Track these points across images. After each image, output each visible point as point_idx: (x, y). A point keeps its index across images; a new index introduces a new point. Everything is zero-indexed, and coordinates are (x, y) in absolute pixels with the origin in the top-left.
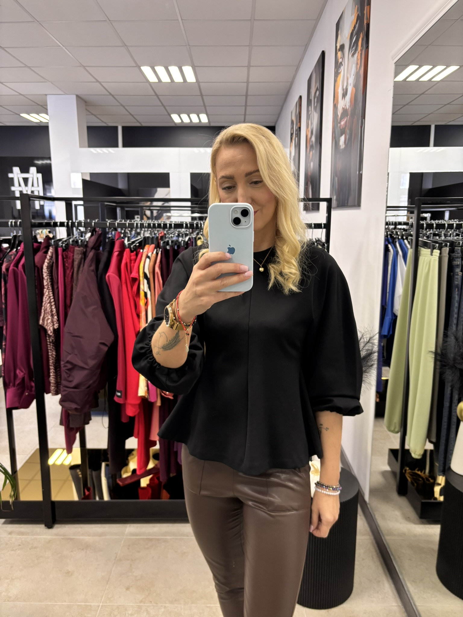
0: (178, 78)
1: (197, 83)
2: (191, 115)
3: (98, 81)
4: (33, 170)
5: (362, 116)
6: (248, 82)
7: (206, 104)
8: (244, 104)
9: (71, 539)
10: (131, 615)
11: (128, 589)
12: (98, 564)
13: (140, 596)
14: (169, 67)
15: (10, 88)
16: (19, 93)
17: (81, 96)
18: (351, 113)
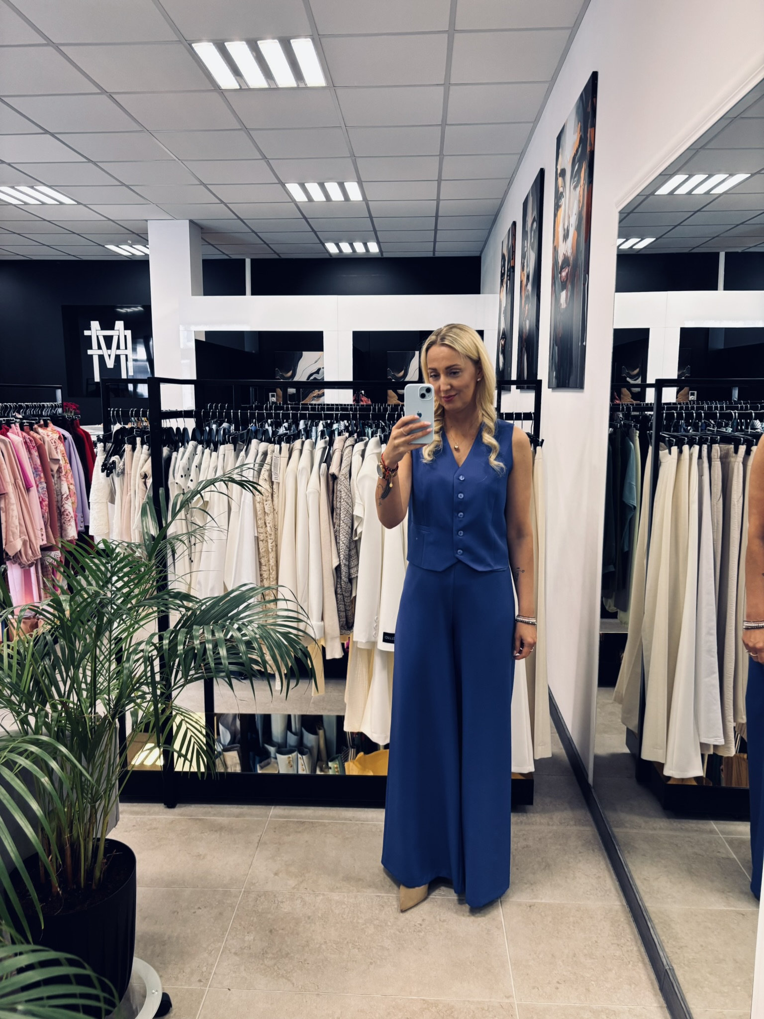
0: (336, 195)
1: (364, 202)
2: (354, 244)
3: (222, 202)
4: (119, 325)
5: (584, 271)
6: (438, 200)
7: (377, 229)
8: (433, 228)
9: (200, 820)
10: (282, 902)
11: (276, 874)
12: (237, 848)
13: (292, 882)
14: (325, 184)
15: (95, 212)
17: (198, 222)
18: (573, 263)
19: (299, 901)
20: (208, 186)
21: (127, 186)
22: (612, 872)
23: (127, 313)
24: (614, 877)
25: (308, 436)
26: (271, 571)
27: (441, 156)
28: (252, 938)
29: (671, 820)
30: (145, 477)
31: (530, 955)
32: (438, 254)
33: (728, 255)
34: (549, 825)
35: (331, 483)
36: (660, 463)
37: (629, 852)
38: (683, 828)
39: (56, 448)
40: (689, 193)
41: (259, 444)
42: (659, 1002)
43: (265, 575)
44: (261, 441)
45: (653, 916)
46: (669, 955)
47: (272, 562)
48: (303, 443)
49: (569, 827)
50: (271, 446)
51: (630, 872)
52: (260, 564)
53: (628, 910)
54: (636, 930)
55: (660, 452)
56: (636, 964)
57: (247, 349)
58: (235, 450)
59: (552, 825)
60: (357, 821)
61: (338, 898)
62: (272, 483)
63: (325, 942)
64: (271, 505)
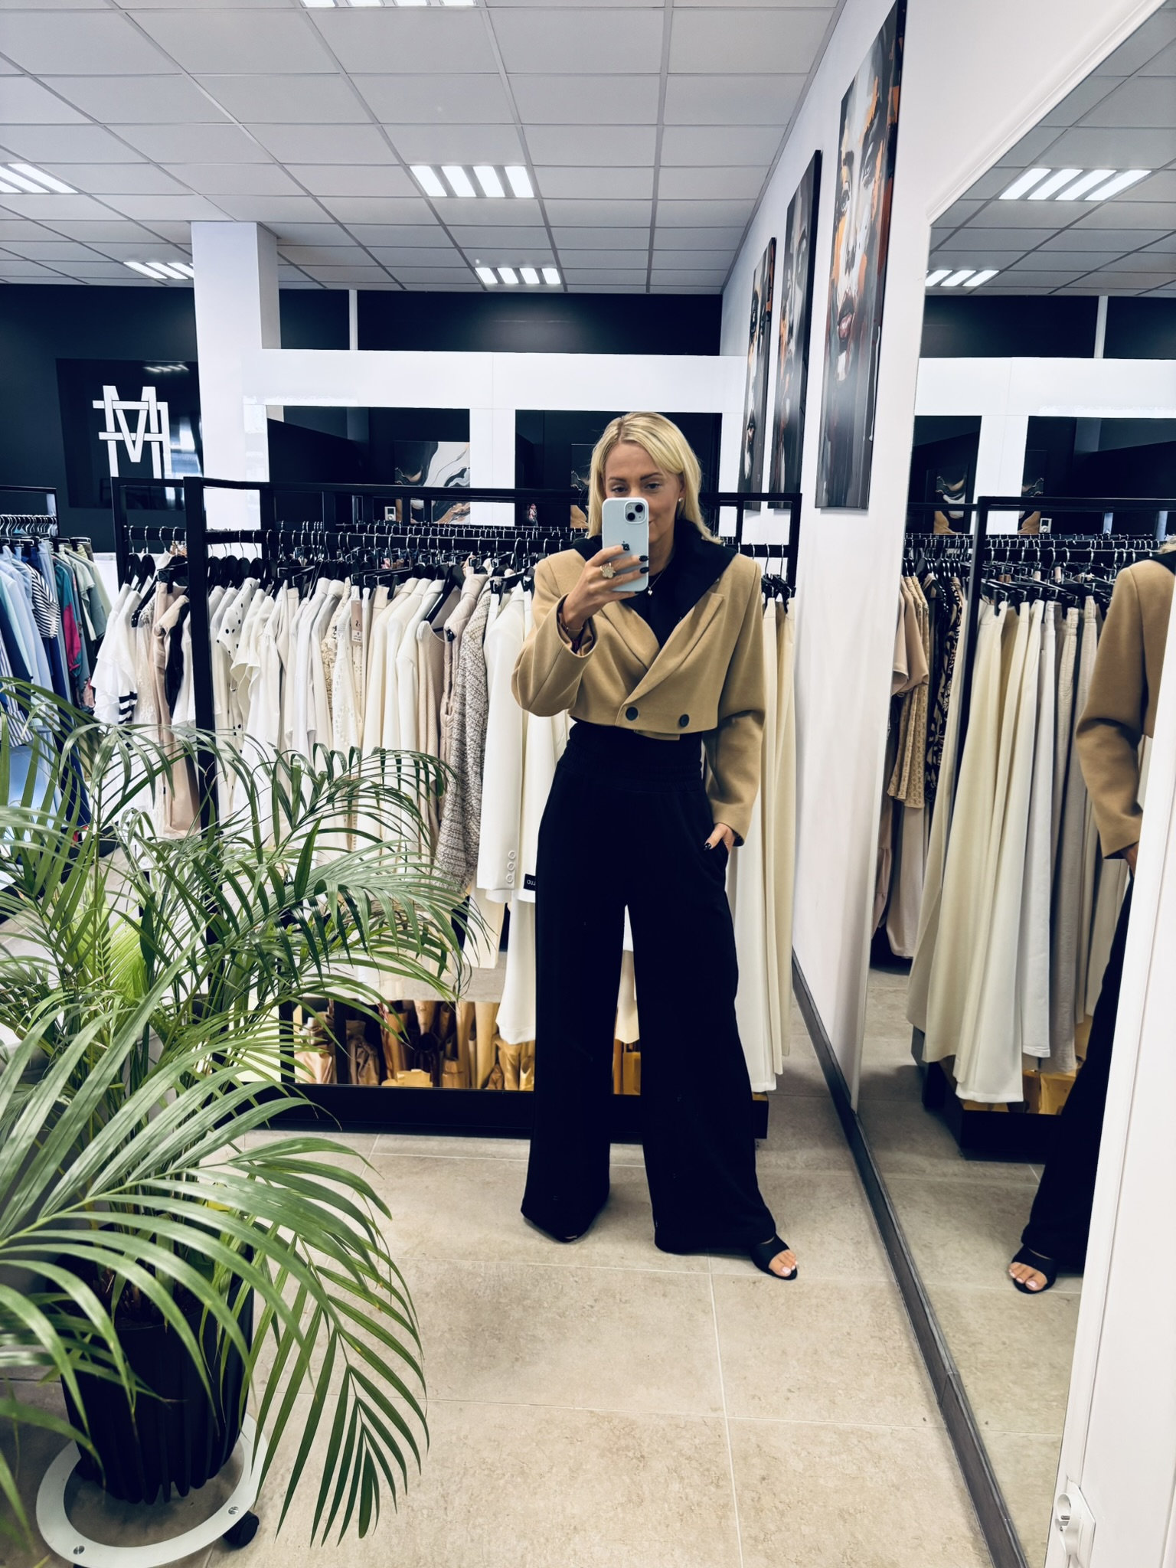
0: (493, 189)
1: (536, 200)
2: (523, 271)
3: (309, 194)
4: (149, 392)
5: (875, 321)
6: (655, 200)
7: (558, 247)
8: (647, 247)
13: (404, 1245)
14: (475, 168)
15: (107, 206)
16: (126, 217)
17: (270, 226)
18: (859, 309)
20: (285, 166)
21: (157, 165)
22: (878, 1235)
23: (162, 374)
24: (881, 1242)
27: (660, 125)
29: (970, 1162)
31: (750, 1350)
32: (653, 291)
33: (1112, 301)
34: (789, 1168)
37: (904, 1208)
38: (988, 1174)
40: (1052, 199)
41: (328, 583)
42: (936, 1421)
44: (333, 578)
45: (933, 1299)
46: (954, 1355)
49: (819, 1171)
51: (903, 1235)
53: (897, 1288)
54: (908, 1319)
56: (905, 1366)
57: (350, 437)
59: (794, 1168)
60: (502, 1157)
61: (470, 1268)
63: (450, 1331)
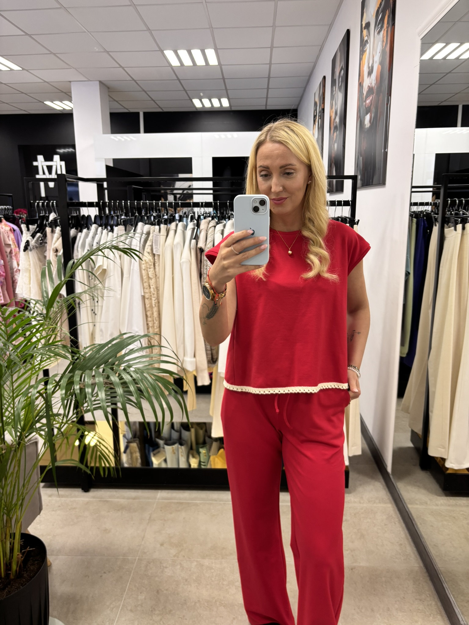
1: (219, 66)
2: (213, 100)
3: (121, 67)
5: (387, 94)
6: (270, 64)
7: (228, 88)
8: (266, 87)
10: (166, 567)
11: (162, 545)
12: (134, 524)
13: (173, 551)
14: (192, 51)
15: (35, 75)
16: (43, 80)
17: (105, 82)
18: (377, 91)
19: (179, 567)
20: (110, 53)
21: (54, 54)
22: (410, 540)
24: (412, 544)
25: (181, 220)
26: (155, 321)
28: (144, 597)
29: (449, 498)
30: (57, 251)
32: (269, 108)
33: (464, 107)
34: (360, 503)
35: (199, 254)
36: (445, 237)
37: (421, 524)
38: (458, 504)
39: (8, 237)
40: (444, 59)
41: (143, 226)
43: (150, 324)
44: (146, 224)
47: (156, 314)
48: (177, 225)
49: (375, 504)
50: (152, 227)
52: (147, 316)
53: (425, 570)
54: (432, 587)
55: (446, 230)
58: (126, 230)
59: (363, 503)
60: (220, 501)
61: (207, 564)
62: (154, 255)
63: (199, 601)
64: (153, 272)
